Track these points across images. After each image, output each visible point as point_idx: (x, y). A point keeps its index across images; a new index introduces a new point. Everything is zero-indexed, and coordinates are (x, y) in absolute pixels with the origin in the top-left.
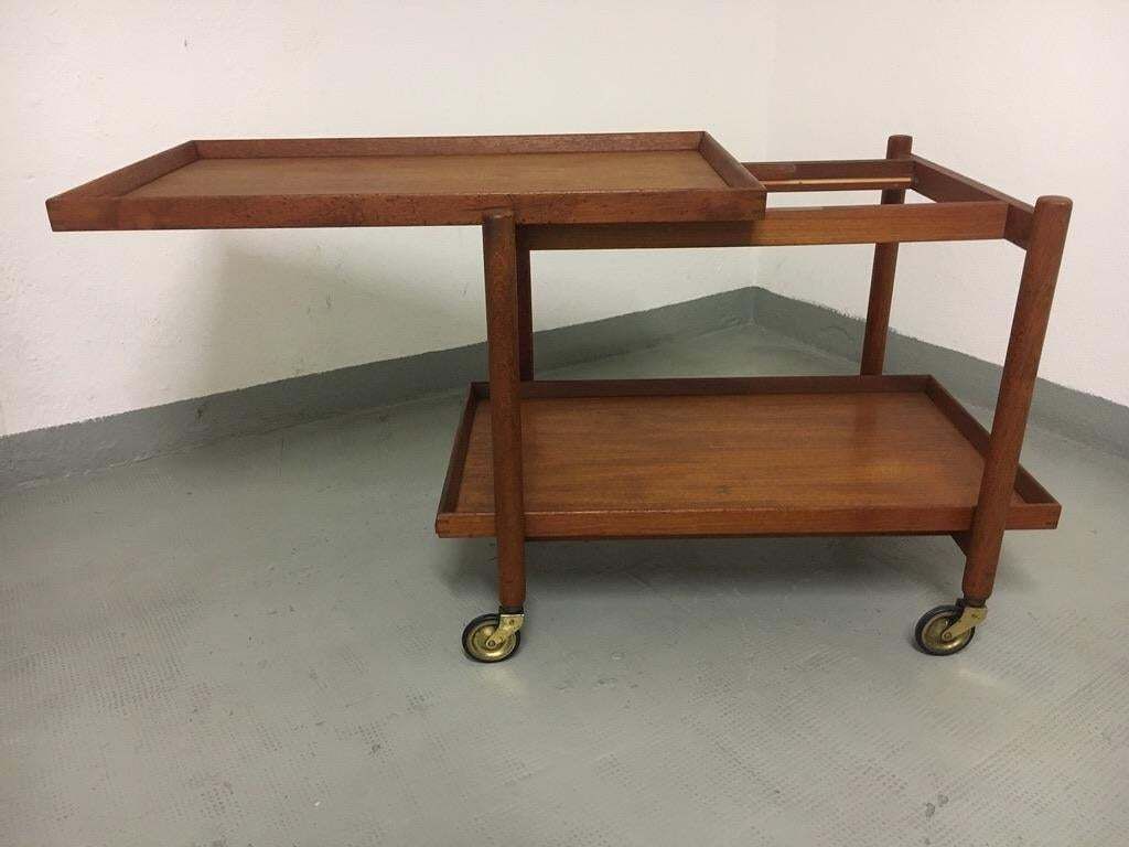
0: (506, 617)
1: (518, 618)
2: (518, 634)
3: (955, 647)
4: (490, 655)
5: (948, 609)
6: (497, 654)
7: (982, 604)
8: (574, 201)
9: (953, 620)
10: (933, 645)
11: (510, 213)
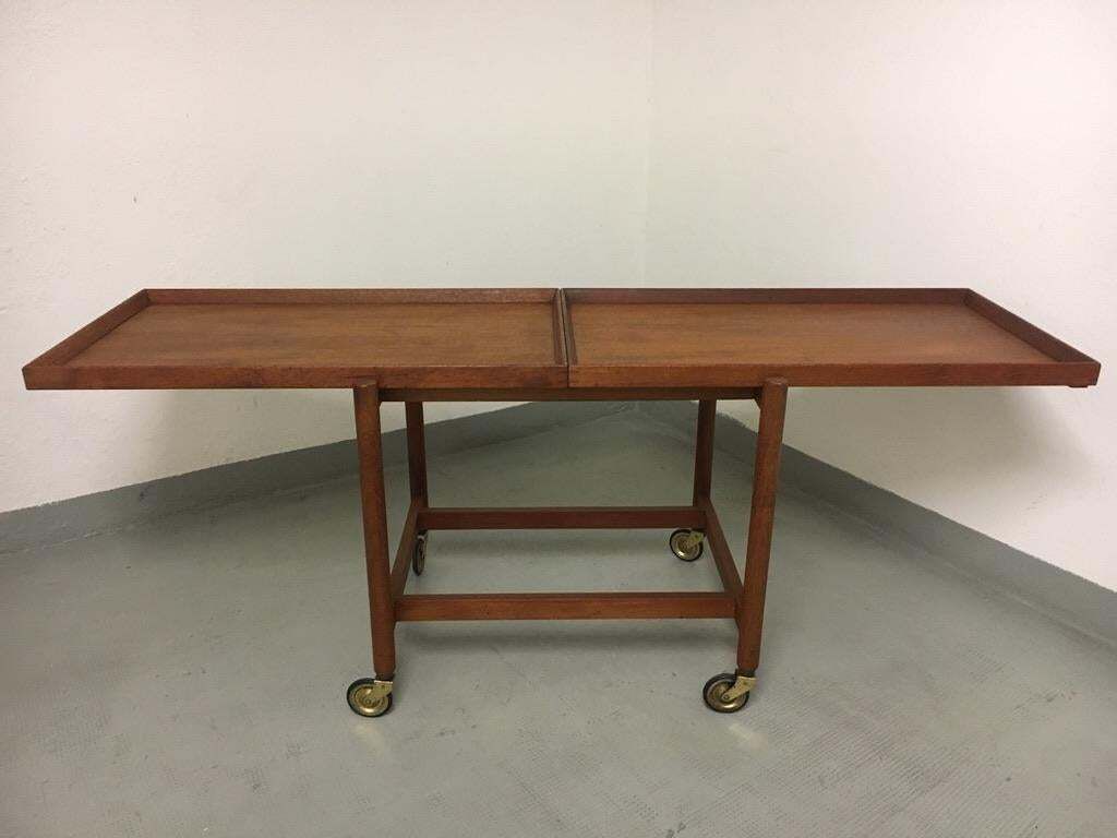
0: (378, 683)
2: (390, 696)
3: (733, 708)
5: (726, 676)
7: (751, 675)
8: (423, 372)
9: (731, 685)
10: (717, 703)
11: (373, 383)
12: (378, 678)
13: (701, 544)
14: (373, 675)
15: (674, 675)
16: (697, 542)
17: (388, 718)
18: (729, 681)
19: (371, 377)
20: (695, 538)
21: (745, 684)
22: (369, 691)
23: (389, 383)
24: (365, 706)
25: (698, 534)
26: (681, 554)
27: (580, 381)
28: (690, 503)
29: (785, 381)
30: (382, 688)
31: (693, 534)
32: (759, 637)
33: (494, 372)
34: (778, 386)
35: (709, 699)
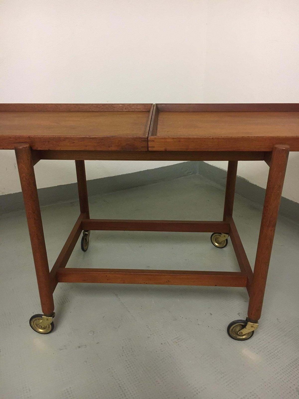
0: (45, 318)
2: (52, 324)
3: (244, 338)
4: (39, 330)
5: (241, 321)
7: (256, 322)
8: (59, 140)
9: (244, 327)
10: (234, 335)
11: (27, 145)
12: (45, 315)
13: (227, 240)
14: (42, 313)
15: (211, 314)
16: (225, 239)
17: (52, 334)
18: (242, 324)
19: (25, 142)
20: (223, 237)
21: (252, 327)
22: (41, 321)
23: (39, 147)
24: (40, 328)
25: (225, 235)
26: (216, 244)
27: (156, 146)
28: (222, 220)
29: (288, 147)
30: (47, 321)
31: (223, 235)
32: (261, 302)
33: (102, 140)
34: (283, 150)
35: (230, 332)
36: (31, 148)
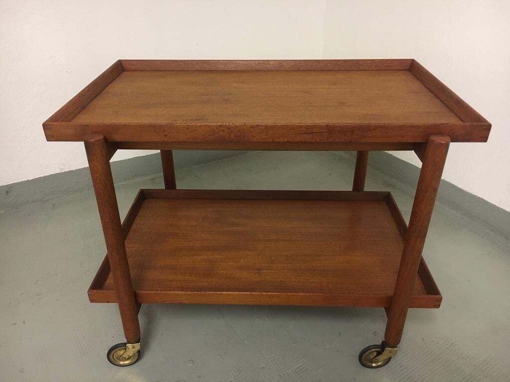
0: (129, 346)
1: (137, 346)
2: (139, 352)
3: (380, 365)
4: (122, 363)
5: (376, 346)
6: (127, 362)
7: (395, 346)
9: (380, 353)
10: (367, 363)
12: (129, 342)
14: (125, 341)
18: (379, 350)
21: (390, 352)
22: (123, 351)
30: (132, 349)
35: (362, 360)
36: (106, 140)
